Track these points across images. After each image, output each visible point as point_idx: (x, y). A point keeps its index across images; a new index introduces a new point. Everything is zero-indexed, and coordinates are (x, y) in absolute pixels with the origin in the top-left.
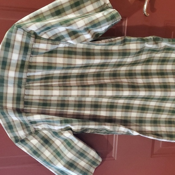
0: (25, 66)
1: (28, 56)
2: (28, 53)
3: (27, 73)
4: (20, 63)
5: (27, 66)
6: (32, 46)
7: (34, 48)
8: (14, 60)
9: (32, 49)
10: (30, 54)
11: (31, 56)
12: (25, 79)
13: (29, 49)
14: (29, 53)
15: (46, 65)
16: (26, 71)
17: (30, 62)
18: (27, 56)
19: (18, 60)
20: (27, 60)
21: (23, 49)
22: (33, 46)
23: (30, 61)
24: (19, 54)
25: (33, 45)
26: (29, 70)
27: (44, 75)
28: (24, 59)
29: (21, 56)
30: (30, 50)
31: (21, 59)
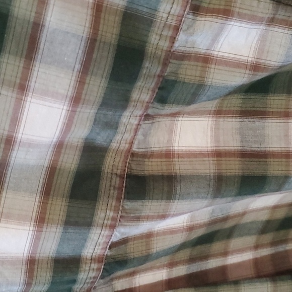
0: (104, 184)
1: (129, 118)
2: (135, 95)
3: (113, 227)
4: (71, 162)
5: (117, 181)
6: (173, 39)
7: (184, 57)
8: (30, 145)
9: (165, 64)
10: (146, 97)
11: (147, 117)
12: (95, 266)
13: (147, 64)
14: (142, 92)
15: (234, 167)
16: (111, 214)
17: (133, 155)
18: (127, 113)
19: (59, 147)
20: (120, 141)
21: (105, 62)
22: (181, 37)
23: (135, 148)
24: (76, 100)
25: (177, 29)
26: (129, 205)
27: (201, 226)
28: (100, 139)
29: (88, 113)
30: (151, 69)
31: (80, 133)
